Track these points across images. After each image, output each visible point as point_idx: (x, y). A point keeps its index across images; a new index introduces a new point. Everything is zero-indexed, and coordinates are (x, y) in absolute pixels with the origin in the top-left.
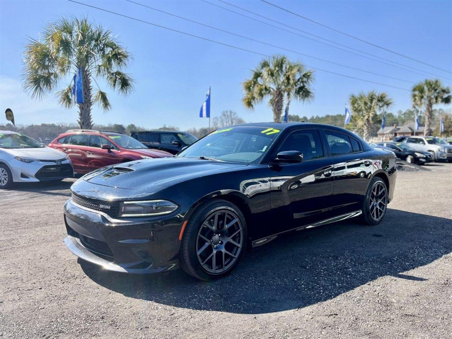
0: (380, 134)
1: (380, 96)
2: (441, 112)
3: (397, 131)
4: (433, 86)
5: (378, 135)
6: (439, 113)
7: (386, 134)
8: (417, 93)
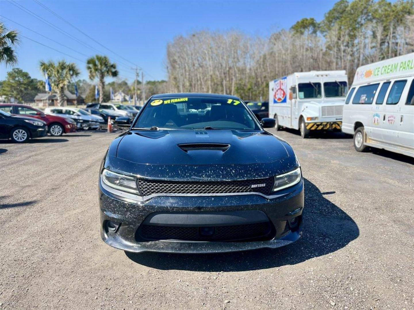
0: (38, 100)
1: (71, 65)
2: (84, 82)
3: (53, 97)
4: (104, 61)
5: (36, 101)
6: (83, 83)
7: (44, 100)
8: (91, 65)
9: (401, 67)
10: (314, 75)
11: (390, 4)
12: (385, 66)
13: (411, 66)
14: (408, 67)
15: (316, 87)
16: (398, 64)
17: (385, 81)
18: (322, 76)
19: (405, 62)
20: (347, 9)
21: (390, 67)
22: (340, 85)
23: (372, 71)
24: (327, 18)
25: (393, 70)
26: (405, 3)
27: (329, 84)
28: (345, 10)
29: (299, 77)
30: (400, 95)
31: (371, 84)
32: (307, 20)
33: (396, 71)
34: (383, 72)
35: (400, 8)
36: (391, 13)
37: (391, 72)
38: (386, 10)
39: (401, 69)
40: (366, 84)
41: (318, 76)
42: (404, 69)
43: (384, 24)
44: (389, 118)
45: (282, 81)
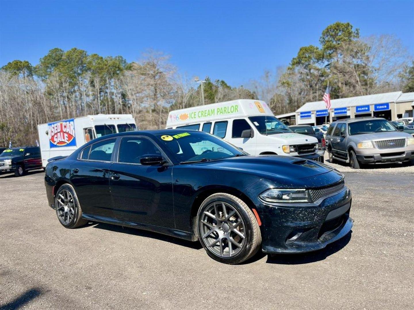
9: (218, 112)
10: (108, 118)
11: (102, 58)
12: (201, 111)
13: (228, 111)
14: (225, 112)
15: (111, 128)
16: (214, 109)
17: (206, 122)
18: (114, 119)
19: (222, 109)
20: (63, 57)
21: (207, 112)
22: (130, 126)
23: (188, 115)
24: (44, 63)
25: (210, 114)
26: (114, 59)
27: (121, 126)
28: (61, 59)
29: (94, 119)
30: (225, 131)
31: (190, 124)
32: (21, 62)
33: (214, 115)
34: (200, 115)
35: (110, 63)
36: (105, 67)
37: (209, 115)
38: (99, 64)
39: (219, 113)
40: (185, 125)
41: (111, 119)
42: (221, 114)
43: (101, 75)
44: (218, 149)
45: (64, 124)
